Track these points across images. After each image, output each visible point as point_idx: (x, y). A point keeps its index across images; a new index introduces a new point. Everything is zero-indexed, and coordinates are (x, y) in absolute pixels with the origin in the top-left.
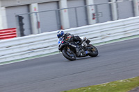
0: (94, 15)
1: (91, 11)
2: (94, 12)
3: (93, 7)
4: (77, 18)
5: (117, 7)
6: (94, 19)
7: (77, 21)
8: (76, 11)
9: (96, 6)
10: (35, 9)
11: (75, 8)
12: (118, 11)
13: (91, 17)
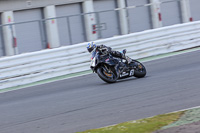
0: (94, 27)
1: (90, 21)
2: (94, 22)
3: (93, 16)
4: (69, 31)
5: (127, 15)
6: (94, 32)
7: (70, 35)
8: (68, 22)
9: (97, 14)
10: (9, 20)
11: (68, 17)
12: (128, 21)
13: (89, 30)
